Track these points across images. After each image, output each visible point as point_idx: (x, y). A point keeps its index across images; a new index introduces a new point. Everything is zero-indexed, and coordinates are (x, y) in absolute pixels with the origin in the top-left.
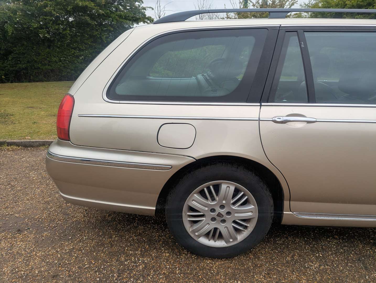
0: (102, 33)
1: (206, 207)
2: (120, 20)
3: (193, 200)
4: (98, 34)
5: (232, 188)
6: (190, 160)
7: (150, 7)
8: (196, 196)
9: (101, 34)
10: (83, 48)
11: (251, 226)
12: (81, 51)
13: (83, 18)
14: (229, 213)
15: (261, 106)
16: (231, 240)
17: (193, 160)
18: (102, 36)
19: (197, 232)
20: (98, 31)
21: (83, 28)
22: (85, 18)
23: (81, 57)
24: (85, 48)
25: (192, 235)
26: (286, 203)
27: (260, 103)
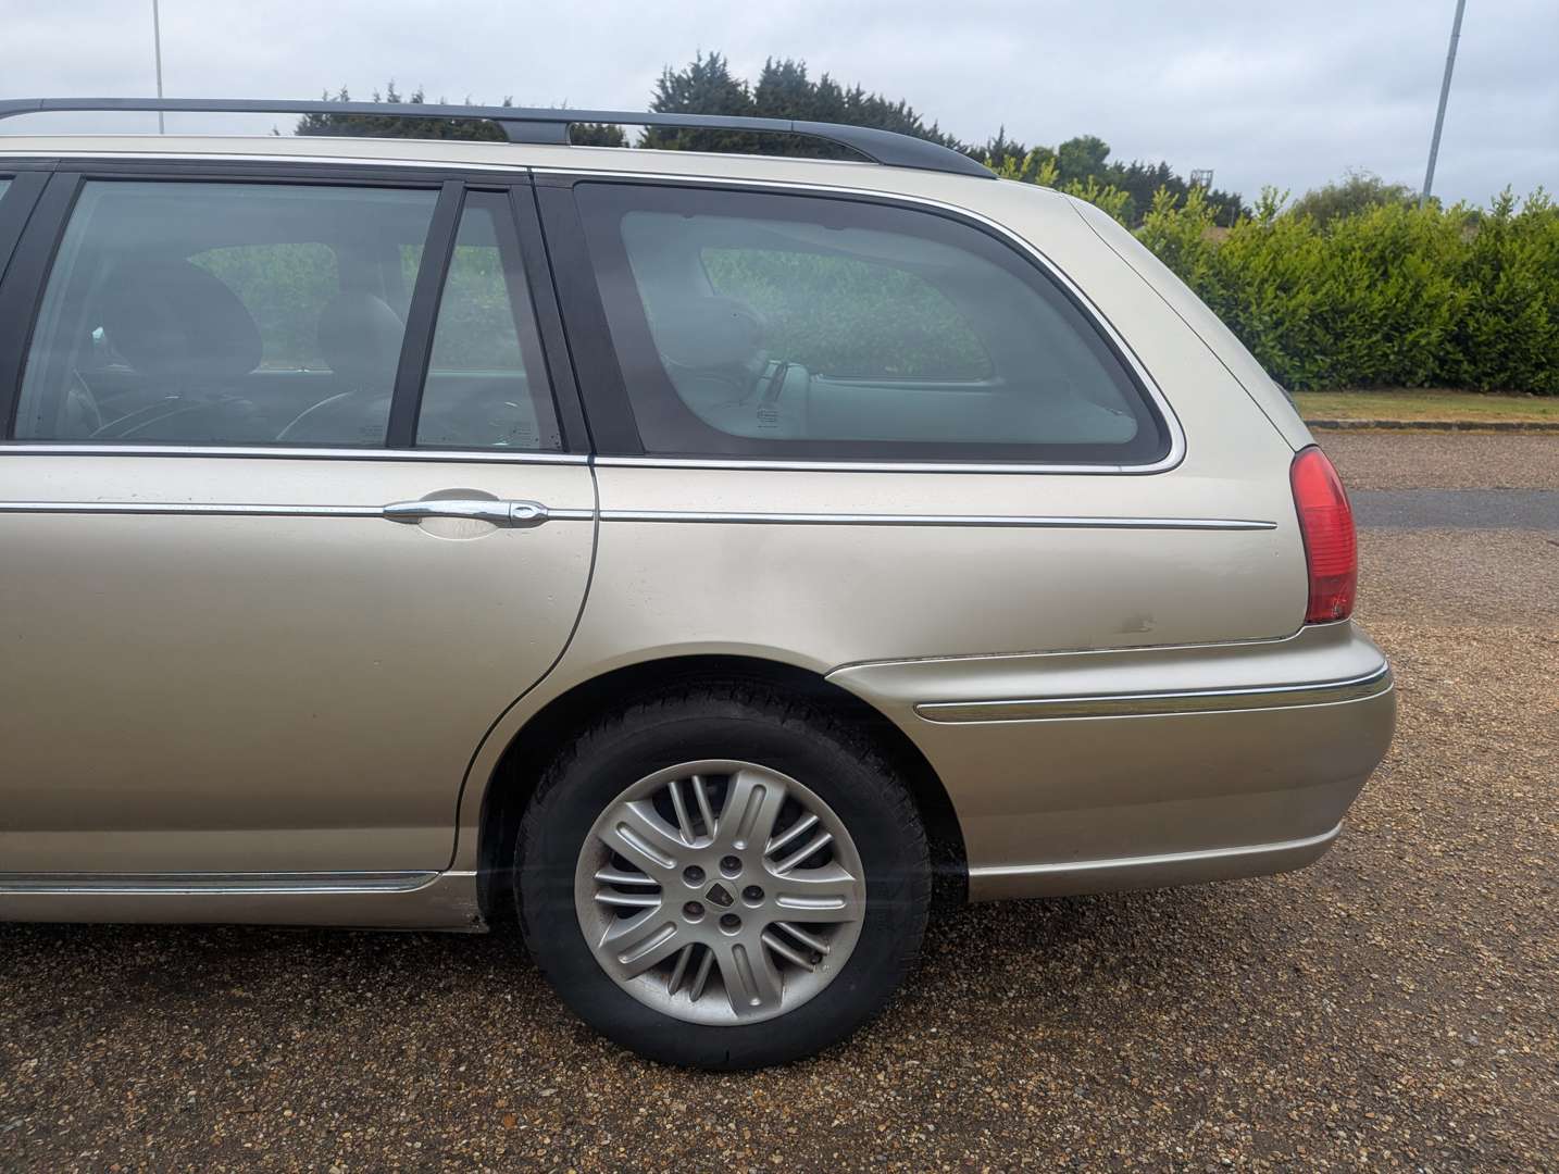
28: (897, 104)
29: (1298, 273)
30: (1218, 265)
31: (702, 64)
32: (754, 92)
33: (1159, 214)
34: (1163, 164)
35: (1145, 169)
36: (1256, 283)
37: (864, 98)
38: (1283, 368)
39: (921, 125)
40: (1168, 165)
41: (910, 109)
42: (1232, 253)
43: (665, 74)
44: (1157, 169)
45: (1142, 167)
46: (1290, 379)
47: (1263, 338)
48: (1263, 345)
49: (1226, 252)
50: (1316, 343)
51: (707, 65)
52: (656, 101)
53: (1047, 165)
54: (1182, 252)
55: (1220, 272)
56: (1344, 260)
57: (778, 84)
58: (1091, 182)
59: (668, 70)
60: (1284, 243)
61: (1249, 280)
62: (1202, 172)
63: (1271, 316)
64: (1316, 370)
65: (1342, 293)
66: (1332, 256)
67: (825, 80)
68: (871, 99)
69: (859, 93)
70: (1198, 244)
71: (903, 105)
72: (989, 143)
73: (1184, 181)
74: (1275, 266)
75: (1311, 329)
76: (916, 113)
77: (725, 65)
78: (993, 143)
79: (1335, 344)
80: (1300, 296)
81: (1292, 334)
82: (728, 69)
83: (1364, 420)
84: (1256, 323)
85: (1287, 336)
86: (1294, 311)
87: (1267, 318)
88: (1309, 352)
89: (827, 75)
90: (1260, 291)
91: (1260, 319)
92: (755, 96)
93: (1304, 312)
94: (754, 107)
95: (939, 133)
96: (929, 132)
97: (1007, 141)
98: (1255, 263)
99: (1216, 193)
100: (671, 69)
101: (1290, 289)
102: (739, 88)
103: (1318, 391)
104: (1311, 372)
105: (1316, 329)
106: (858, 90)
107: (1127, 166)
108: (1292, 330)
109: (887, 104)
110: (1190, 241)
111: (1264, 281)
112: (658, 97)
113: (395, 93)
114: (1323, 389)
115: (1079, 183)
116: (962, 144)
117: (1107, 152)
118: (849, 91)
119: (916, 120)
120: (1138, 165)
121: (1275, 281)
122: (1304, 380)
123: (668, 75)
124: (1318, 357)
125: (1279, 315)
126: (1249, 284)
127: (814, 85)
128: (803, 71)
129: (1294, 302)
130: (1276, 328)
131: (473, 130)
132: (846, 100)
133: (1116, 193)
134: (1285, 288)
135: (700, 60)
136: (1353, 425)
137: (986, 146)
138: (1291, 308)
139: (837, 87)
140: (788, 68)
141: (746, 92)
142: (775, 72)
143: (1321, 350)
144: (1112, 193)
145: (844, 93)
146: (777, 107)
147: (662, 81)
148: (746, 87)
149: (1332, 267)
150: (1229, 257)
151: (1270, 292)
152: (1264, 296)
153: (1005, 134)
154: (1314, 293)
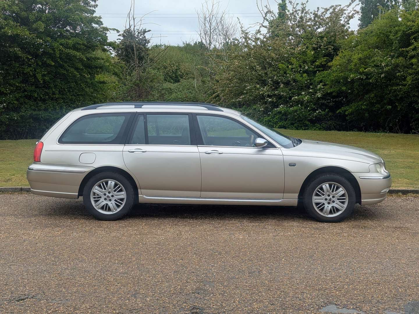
0: (37, 69)
1: (102, 192)
2: (66, 51)
3: (95, 189)
4: (31, 71)
5: (113, 183)
6: (93, 169)
7: (114, 29)
8: (97, 187)
9: (35, 71)
10: (7, 91)
11: (124, 203)
12: (3, 96)
13: (11, 50)
14: (112, 196)
15: (125, 145)
16: (114, 210)
17: (94, 168)
18: (37, 73)
19: (97, 206)
20: (31, 67)
21: (9, 62)
22: (15, 51)
23: (2, 105)
24: (9, 92)
25: (95, 208)
26: (139, 190)
27: (125, 144)
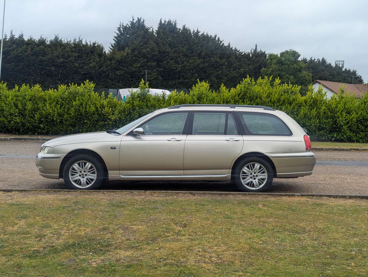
28: (213, 36)
29: (352, 109)
30: (328, 107)
31: (135, 21)
32: (155, 31)
33: (310, 92)
34: (323, 58)
35: (316, 61)
36: (340, 112)
37: (200, 34)
38: (351, 136)
39: (223, 44)
40: (325, 59)
41: (219, 38)
42: (332, 103)
43: (120, 26)
44: (321, 60)
45: (315, 60)
46: (353, 139)
47: (344, 127)
48: (344, 129)
49: (330, 103)
50: (360, 129)
51: (136, 22)
52: (116, 35)
53: (277, 79)
54: (318, 103)
55: (329, 108)
56: (365, 105)
57: (165, 29)
58: (290, 84)
59: (122, 24)
60: (347, 100)
61: (338, 111)
62: (340, 61)
63: (345, 121)
64: (361, 137)
65: (365, 114)
66: (362, 104)
67: (184, 27)
68: (203, 34)
69: (198, 32)
70: (322, 101)
71: (216, 36)
72: (251, 51)
73: (332, 65)
74: (345, 107)
75: (358, 125)
76: (221, 39)
77: (143, 22)
78: (253, 51)
79: (365, 129)
80: (353, 115)
81: (352, 126)
82: (145, 23)
83: (366, 148)
84: (341, 123)
85: (351, 126)
86: (352, 120)
87: (344, 121)
88: (358, 132)
89: (185, 25)
90: (341, 114)
91: (342, 122)
92: (155, 33)
93: (354, 120)
94: (156, 38)
95: (231, 47)
96: (227, 47)
97: (258, 50)
98: (339, 106)
99: (346, 69)
100: (123, 24)
101: (350, 113)
102: (150, 30)
103: (362, 143)
104: (359, 137)
105: (359, 125)
106: (197, 31)
107: (308, 59)
108: (352, 125)
109: (209, 36)
110: (320, 100)
111: (342, 111)
112: (117, 34)
113: (13, 34)
114: (363, 142)
115: (286, 83)
116: (240, 51)
117: (299, 56)
118: (194, 31)
119: (221, 42)
120: (313, 59)
121: (345, 111)
122: (357, 140)
123: (121, 26)
124: (361, 133)
125: (348, 121)
126: (338, 112)
127: (180, 29)
128: (175, 24)
129: (351, 117)
130: (347, 124)
131: (43, 48)
132: (193, 35)
133: (297, 86)
134: (349, 113)
135: (133, 20)
136: (363, 150)
137: (250, 52)
138: (351, 119)
139: (189, 30)
140: (169, 22)
141: (153, 32)
142: (164, 24)
143: (361, 131)
144: (296, 87)
145: (192, 32)
146: (165, 38)
147: (119, 28)
148: (153, 30)
149: (362, 107)
150: (331, 104)
151: (344, 114)
152: (342, 115)
153: (257, 47)
154: (357, 114)
